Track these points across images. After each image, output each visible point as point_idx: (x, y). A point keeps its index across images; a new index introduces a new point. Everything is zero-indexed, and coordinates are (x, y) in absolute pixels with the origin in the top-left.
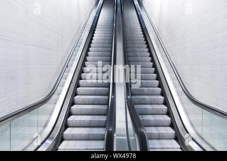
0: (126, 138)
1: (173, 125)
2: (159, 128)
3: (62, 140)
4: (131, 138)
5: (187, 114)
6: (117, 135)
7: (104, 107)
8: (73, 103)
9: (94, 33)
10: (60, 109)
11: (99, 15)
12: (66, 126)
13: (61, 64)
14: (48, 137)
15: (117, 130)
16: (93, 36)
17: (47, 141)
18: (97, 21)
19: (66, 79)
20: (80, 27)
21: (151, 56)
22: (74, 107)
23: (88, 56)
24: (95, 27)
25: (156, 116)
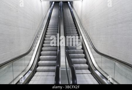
0: (66, 69)
1: (87, 63)
2: (81, 64)
3: (36, 72)
4: (68, 69)
5: (94, 58)
6: (61, 68)
7: (55, 57)
8: (40, 55)
9: (49, 21)
10: (35, 57)
11: (52, 12)
12: (37, 65)
13: (35, 36)
14: (30, 69)
15: (61, 66)
16: (49, 22)
17: (29, 71)
18: (51, 15)
19: (37, 43)
20: (43, 18)
21: (77, 31)
22: (41, 57)
23: (47, 30)
24: (50, 18)
25: (79, 59)
